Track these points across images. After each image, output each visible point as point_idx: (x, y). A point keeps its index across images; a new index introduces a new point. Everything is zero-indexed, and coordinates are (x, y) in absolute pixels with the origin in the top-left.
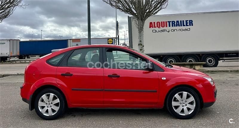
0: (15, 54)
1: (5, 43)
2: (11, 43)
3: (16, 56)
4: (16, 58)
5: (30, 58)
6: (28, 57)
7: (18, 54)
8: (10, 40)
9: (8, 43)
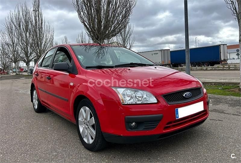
0: (166, 63)
1: (158, 53)
2: (162, 53)
3: (167, 65)
4: (168, 66)
5: (182, 66)
6: (180, 66)
7: (170, 62)
8: (161, 50)
9: (160, 53)
